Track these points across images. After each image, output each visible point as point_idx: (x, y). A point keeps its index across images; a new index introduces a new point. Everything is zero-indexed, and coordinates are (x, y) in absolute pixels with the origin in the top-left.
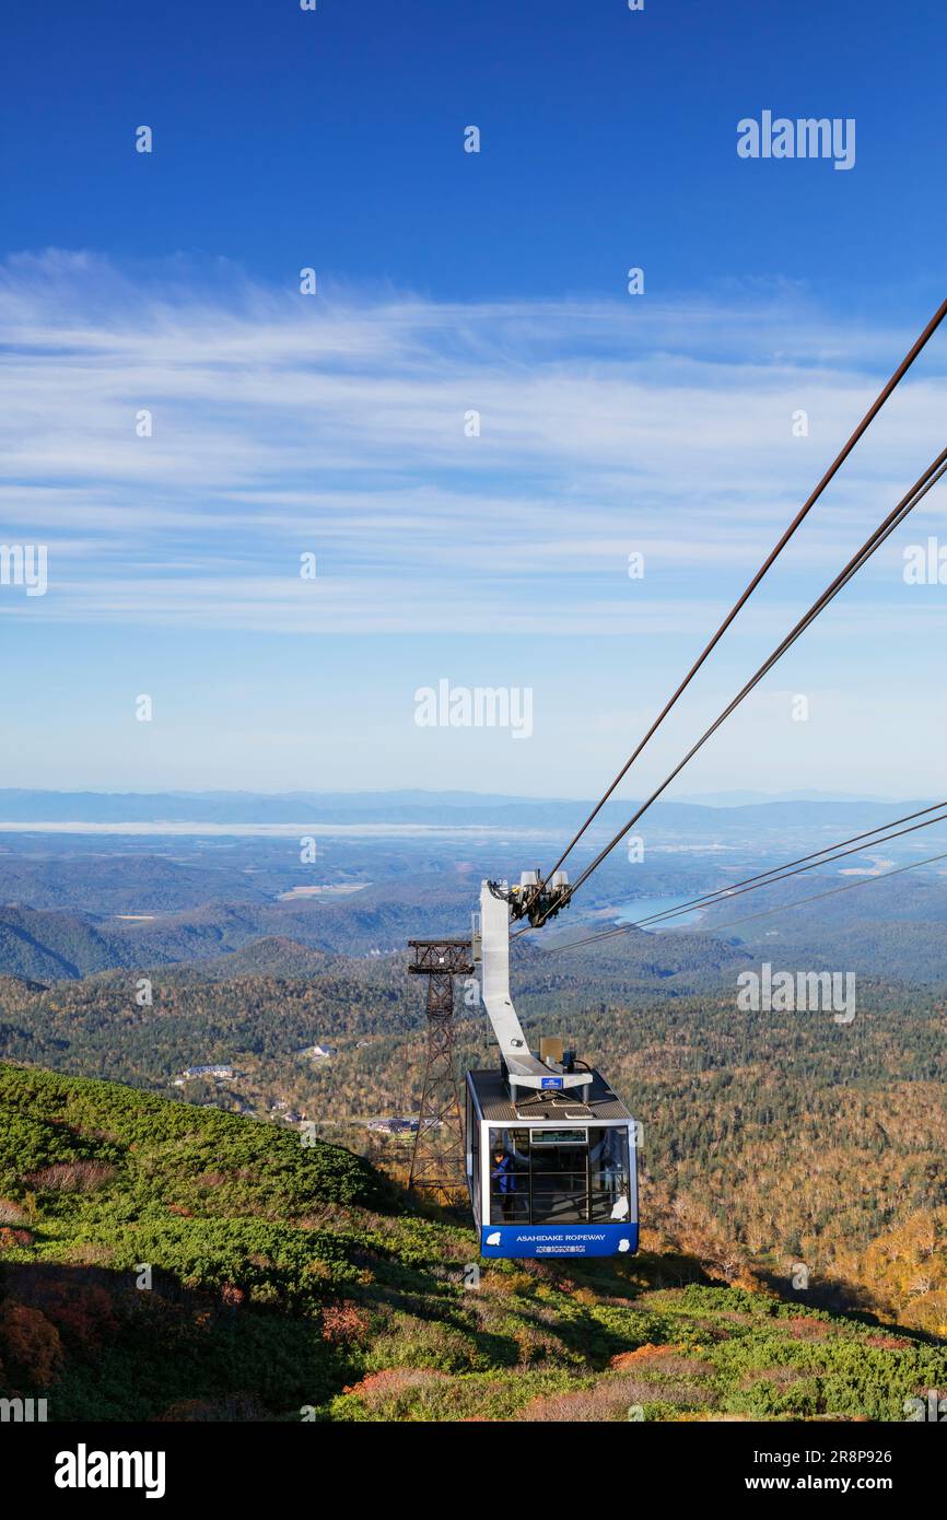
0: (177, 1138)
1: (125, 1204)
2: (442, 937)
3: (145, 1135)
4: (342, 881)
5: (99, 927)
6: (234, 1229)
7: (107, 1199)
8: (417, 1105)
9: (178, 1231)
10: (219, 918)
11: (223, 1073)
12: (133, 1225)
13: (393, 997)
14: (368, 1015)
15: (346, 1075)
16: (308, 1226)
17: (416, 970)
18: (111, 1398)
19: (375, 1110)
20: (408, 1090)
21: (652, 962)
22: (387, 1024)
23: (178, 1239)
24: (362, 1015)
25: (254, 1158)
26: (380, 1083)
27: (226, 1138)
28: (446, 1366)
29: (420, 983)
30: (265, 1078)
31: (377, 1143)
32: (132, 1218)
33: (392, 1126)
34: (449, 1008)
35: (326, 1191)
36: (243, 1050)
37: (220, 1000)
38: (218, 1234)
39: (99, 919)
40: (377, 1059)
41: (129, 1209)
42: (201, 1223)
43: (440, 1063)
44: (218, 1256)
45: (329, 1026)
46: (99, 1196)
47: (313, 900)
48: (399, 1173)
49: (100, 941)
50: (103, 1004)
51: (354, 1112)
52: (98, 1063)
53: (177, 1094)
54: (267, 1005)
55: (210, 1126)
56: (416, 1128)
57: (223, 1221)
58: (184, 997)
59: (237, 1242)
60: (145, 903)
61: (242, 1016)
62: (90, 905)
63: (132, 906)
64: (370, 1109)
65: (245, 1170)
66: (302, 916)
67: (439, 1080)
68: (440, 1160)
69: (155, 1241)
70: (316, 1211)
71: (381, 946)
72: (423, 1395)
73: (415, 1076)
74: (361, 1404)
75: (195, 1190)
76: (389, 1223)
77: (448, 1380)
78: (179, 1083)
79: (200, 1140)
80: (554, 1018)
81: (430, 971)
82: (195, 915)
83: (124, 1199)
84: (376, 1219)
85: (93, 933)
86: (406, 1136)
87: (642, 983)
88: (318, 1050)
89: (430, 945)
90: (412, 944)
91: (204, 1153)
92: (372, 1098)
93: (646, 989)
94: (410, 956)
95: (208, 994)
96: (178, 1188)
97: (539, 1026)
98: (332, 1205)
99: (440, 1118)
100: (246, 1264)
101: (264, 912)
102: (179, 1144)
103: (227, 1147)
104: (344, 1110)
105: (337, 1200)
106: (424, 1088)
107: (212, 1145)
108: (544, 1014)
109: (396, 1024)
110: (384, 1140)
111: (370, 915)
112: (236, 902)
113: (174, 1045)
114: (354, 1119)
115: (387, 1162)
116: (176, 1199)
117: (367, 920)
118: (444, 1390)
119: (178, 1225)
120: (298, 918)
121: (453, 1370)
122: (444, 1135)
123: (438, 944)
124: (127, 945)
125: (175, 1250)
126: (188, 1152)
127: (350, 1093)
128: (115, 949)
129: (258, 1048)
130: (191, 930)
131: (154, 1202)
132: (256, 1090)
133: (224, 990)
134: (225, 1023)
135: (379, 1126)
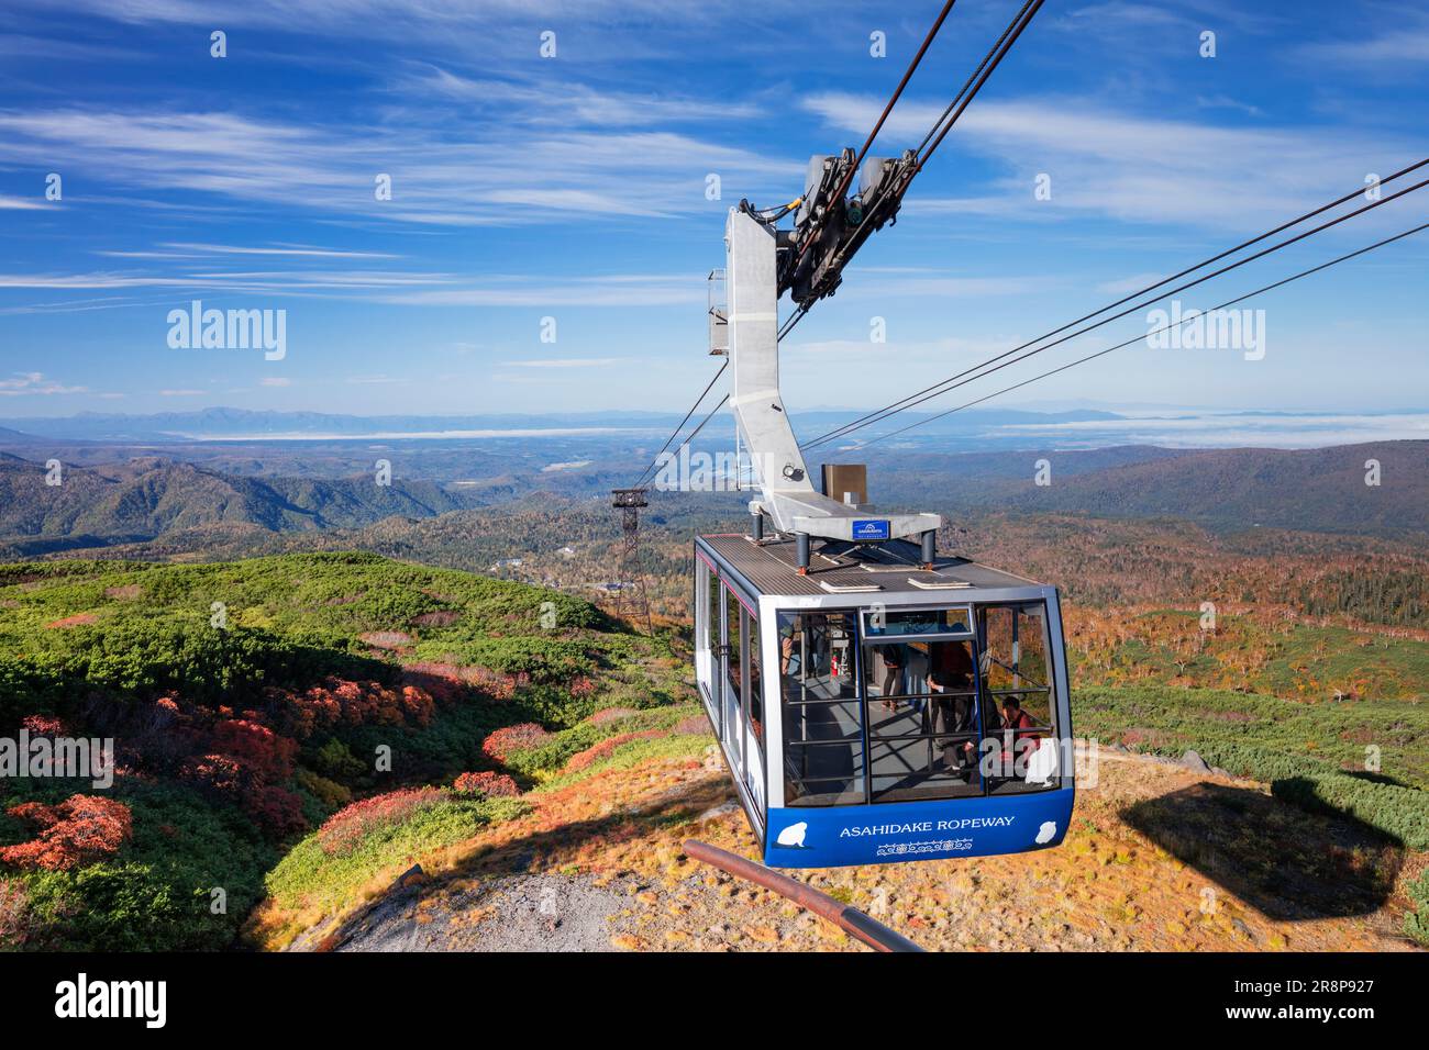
0: (492, 597)
1: (466, 633)
2: (630, 489)
3: (475, 596)
4: (576, 460)
5: (444, 488)
6: (524, 643)
7: (456, 630)
8: (620, 577)
9: (495, 645)
10: (511, 482)
11: (517, 563)
12: (470, 643)
13: (606, 520)
14: (594, 530)
15: (582, 562)
16: (564, 640)
17: (617, 505)
18: (462, 729)
19: (599, 579)
20: (616, 569)
21: (741, 498)
22: (603, 535)
23: (495, 649)
24: (590, 531)
25: (533, 606)
26: (601, 565)
27: (519, 597)
28: (637, 706)
29: (620, 513)
30: (540, 564)
31: (600, 596)
32: (470, 639)
33: (608, 587)
34: (635, 524)
35: (573, 622)
36: (527, 551)
37: (514, 525)
38: (515, 645)
39: (443, 484)
40: (597, 554)
41: (468, 634)
42: (507, 640)
43: (631, 553)
44: (515, 657)
45: (572, 537)
46: (451, 629)
47: (561, 471)
48: (611, 611)
49: (447, 496)
50: (450, 529)
51: (588, 581)
52: (450, 560)
53: (493, 575)
54: (539, 527)
55: (509, 591)
56: (620, 588)
57: (518, 639)
58: (494, 524)
59: (525, 649)
60: (471, 474)
61: (525, 534)
62: (440, 477)
63: (463, 476)
64: (596, 579)
65: (529, 612)
66: (557, 480)
67: (630, 562)
68: (633, 603)
69: (482, 651)
70: (568, 632)
71: (598, 494)
72: (625, 721)
73: (619, 561)
74: (594, 727)
75: (503, 624)
76: (607, 636)
77: (638, 713)
78: (493, 569)
79: (504, 598)
80: (692, 528)
81: (624, 506)
82: (499, 481)
83: (465, 630)
84: (599, 634)
85: (443, 492)
86: (616, 593)
87: (736, 509)
88: (567, 549)
89: (624, 492)
90: (614, 492)
91: (507, 605)
92: (597, 573)
93: (738, 512)
94: (614, 498)
95: (507, 521)
96: (494, 623)
97: (684, 533)
98: (576, 629)
99: (632, 582)
100: (530, 661)
101: (535, 478)
102: (493, 601)
103: (518, 600)
104: (582, 579)
105: (578, 626)
106: (623, 568)
107: (511, 600)
108: (686, 527)
109: (609, 534)
110: (604, 594)
111: (592, 478)
112: (519, 474)
113: (490, 549)
114: (588, 584)
115: (607, 606)
116: (493, 628)
117: (591, 480)
118: (636, 718)
119: (494, 642)
120: (554, 480)
121: (641, 708)
122: (635, 590)
123: (629, 491)
124: (461, 498)
125: (492, 654)
126: (498, 604)
127: (586, 571)
128: (455, 500)
129: (535, 549)
130: (496, 489)
131: (481, 631)
132: (535, 571)
133: (516, 520)
134: (516, 537)
135: (601, 587)
